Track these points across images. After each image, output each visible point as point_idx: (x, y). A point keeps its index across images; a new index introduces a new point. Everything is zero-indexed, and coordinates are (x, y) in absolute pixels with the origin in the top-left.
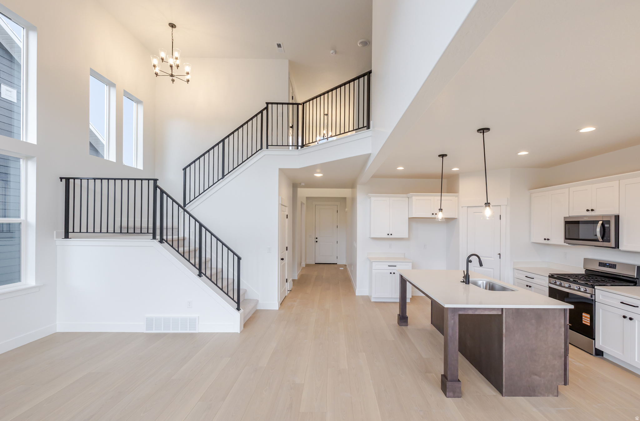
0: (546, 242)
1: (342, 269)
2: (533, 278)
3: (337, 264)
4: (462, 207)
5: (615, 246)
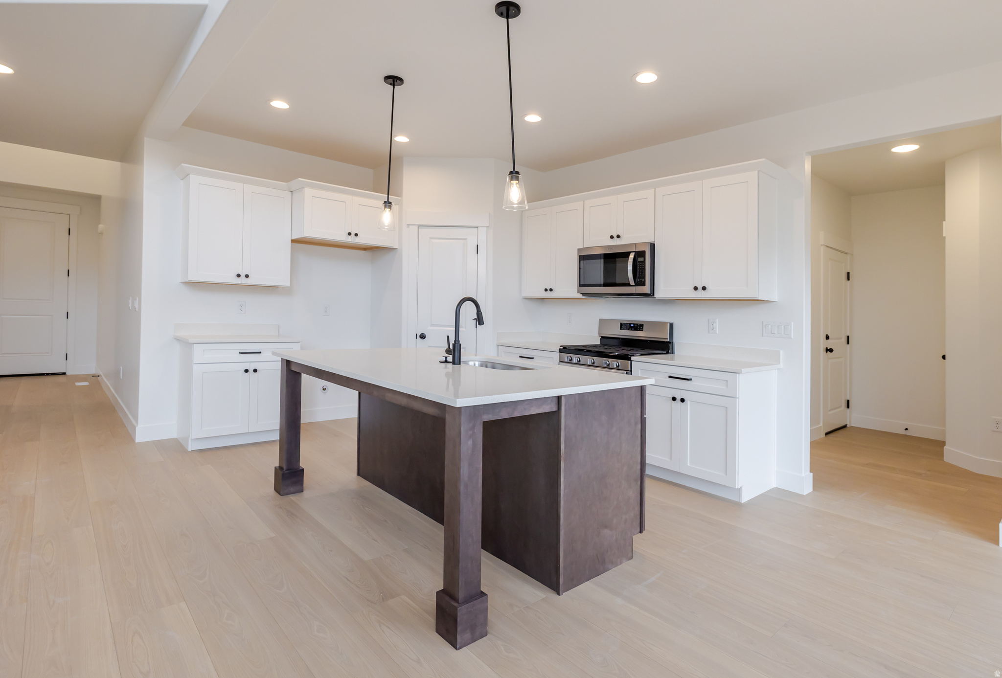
0: (548, 294)
1: (86, 383)
2: (533, 358)
3: (64, 374)
4: (408, 225)
5: (648, 292)
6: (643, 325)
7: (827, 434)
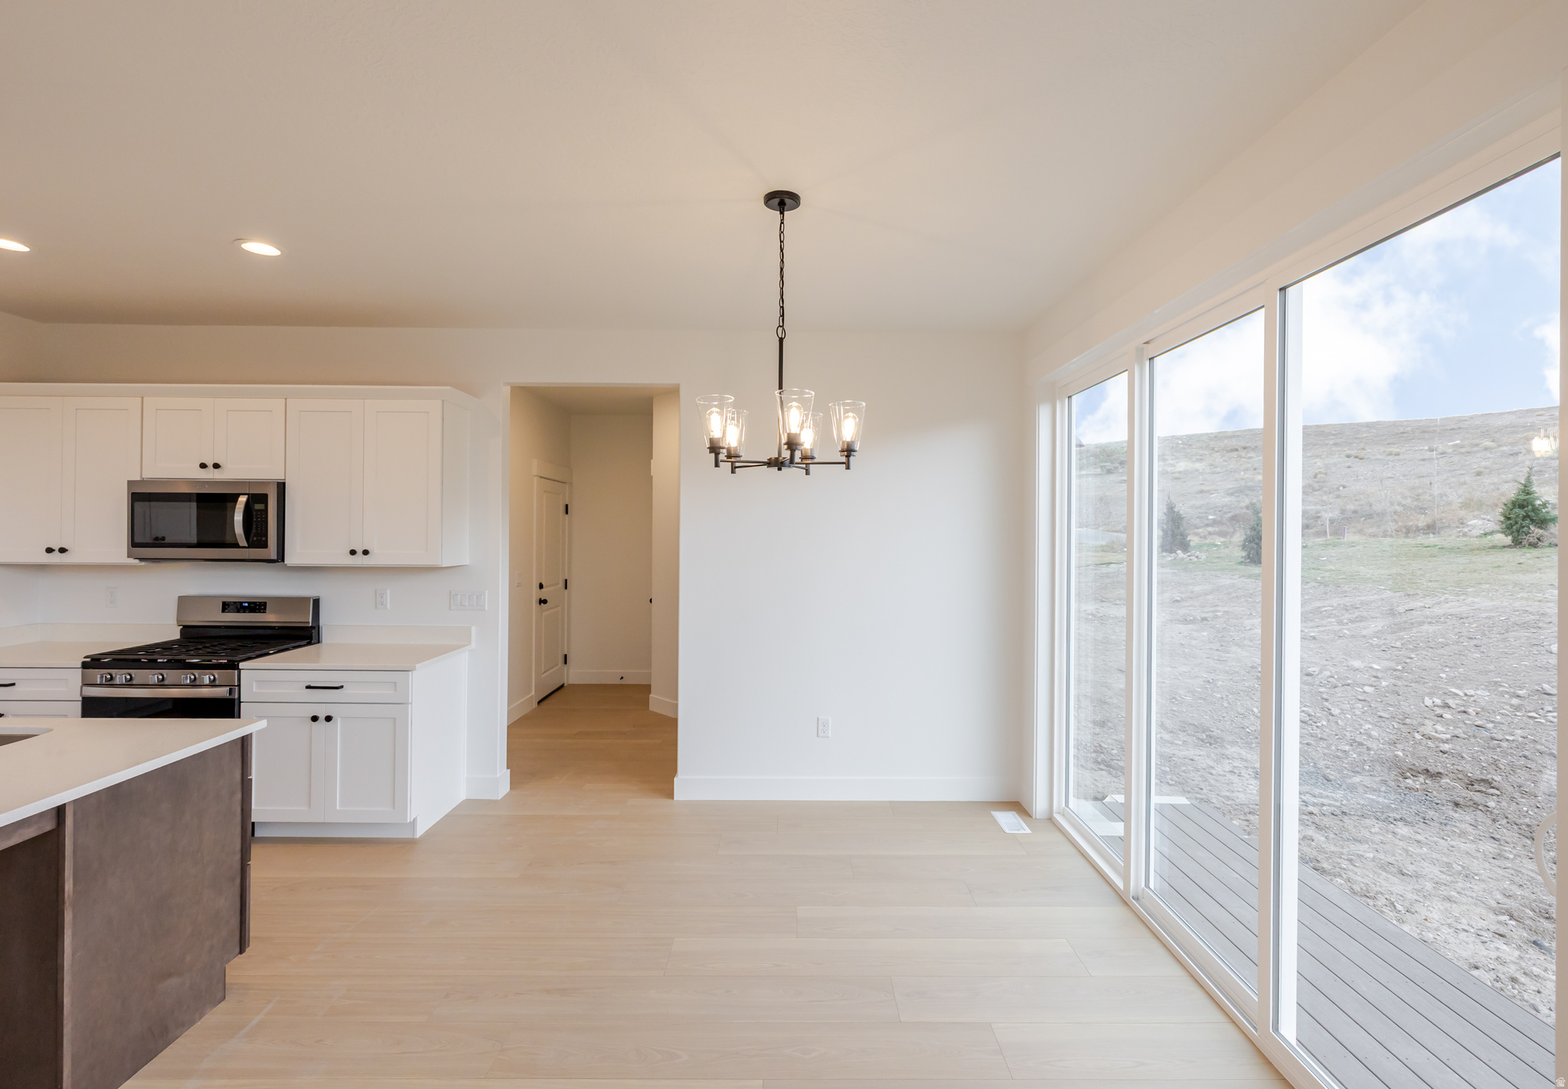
0: (56, 558)
2: (14, 684)
5: (274, 556)
6: (266, 603)
7: (539, 702)
